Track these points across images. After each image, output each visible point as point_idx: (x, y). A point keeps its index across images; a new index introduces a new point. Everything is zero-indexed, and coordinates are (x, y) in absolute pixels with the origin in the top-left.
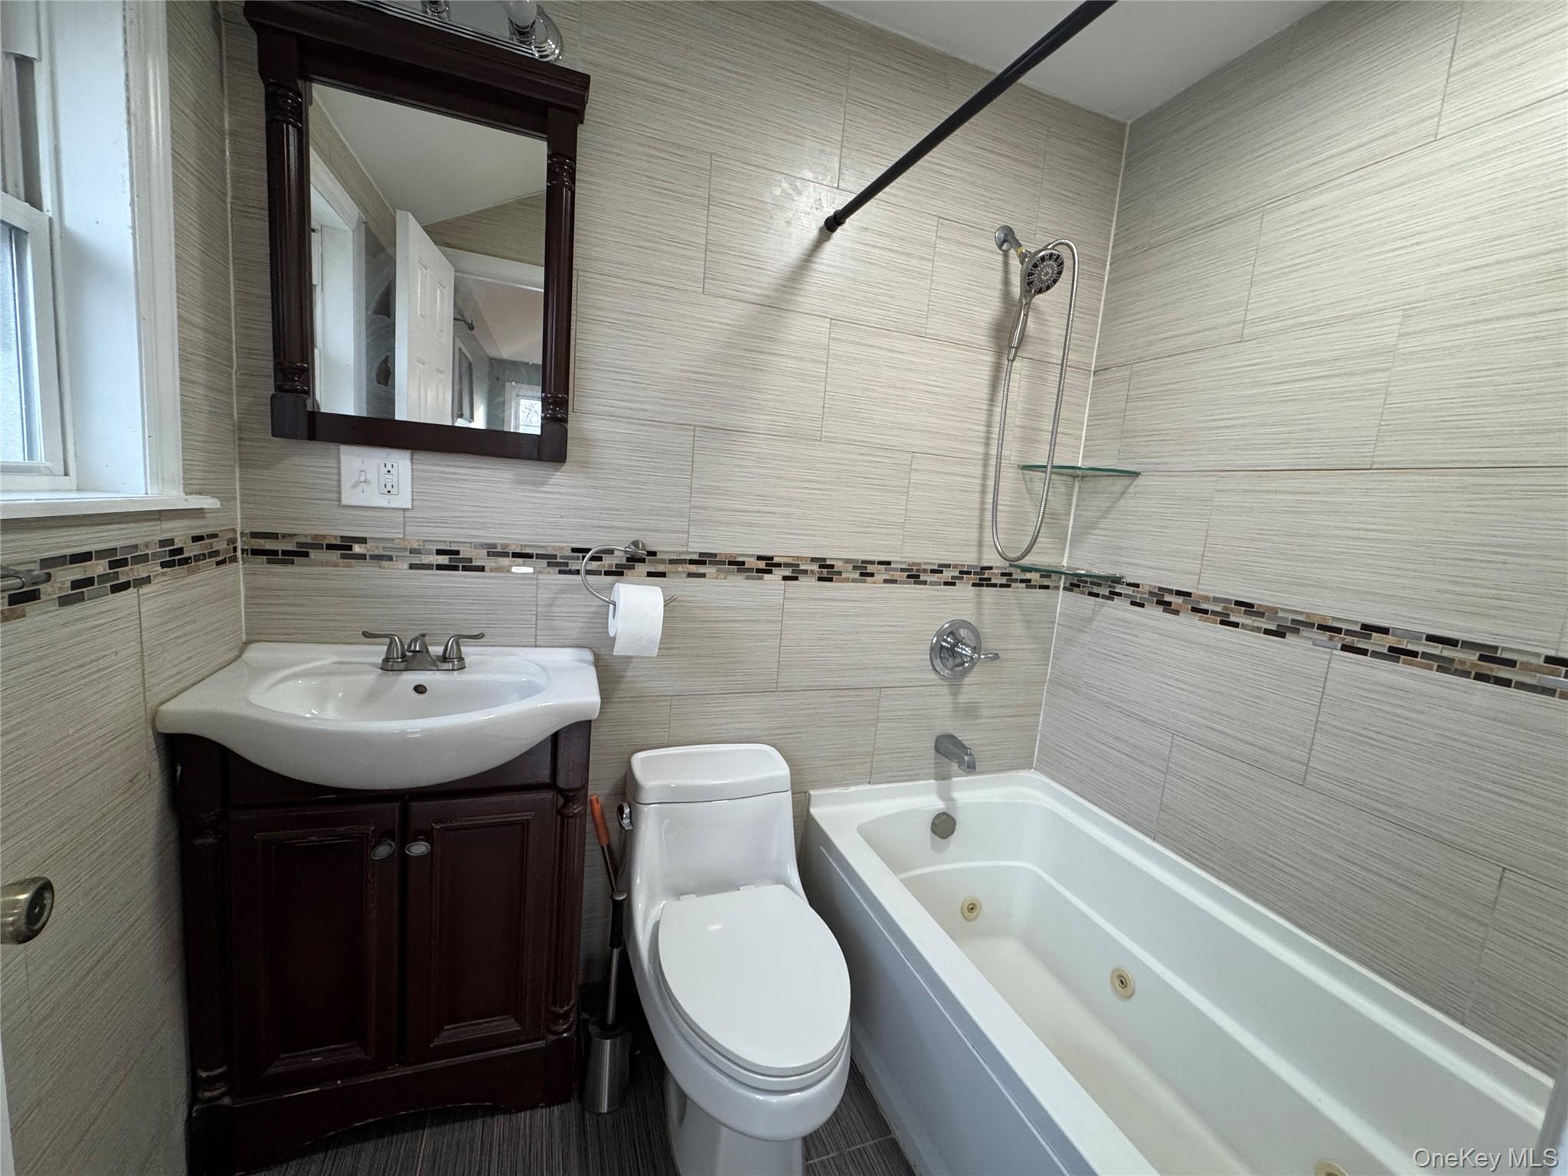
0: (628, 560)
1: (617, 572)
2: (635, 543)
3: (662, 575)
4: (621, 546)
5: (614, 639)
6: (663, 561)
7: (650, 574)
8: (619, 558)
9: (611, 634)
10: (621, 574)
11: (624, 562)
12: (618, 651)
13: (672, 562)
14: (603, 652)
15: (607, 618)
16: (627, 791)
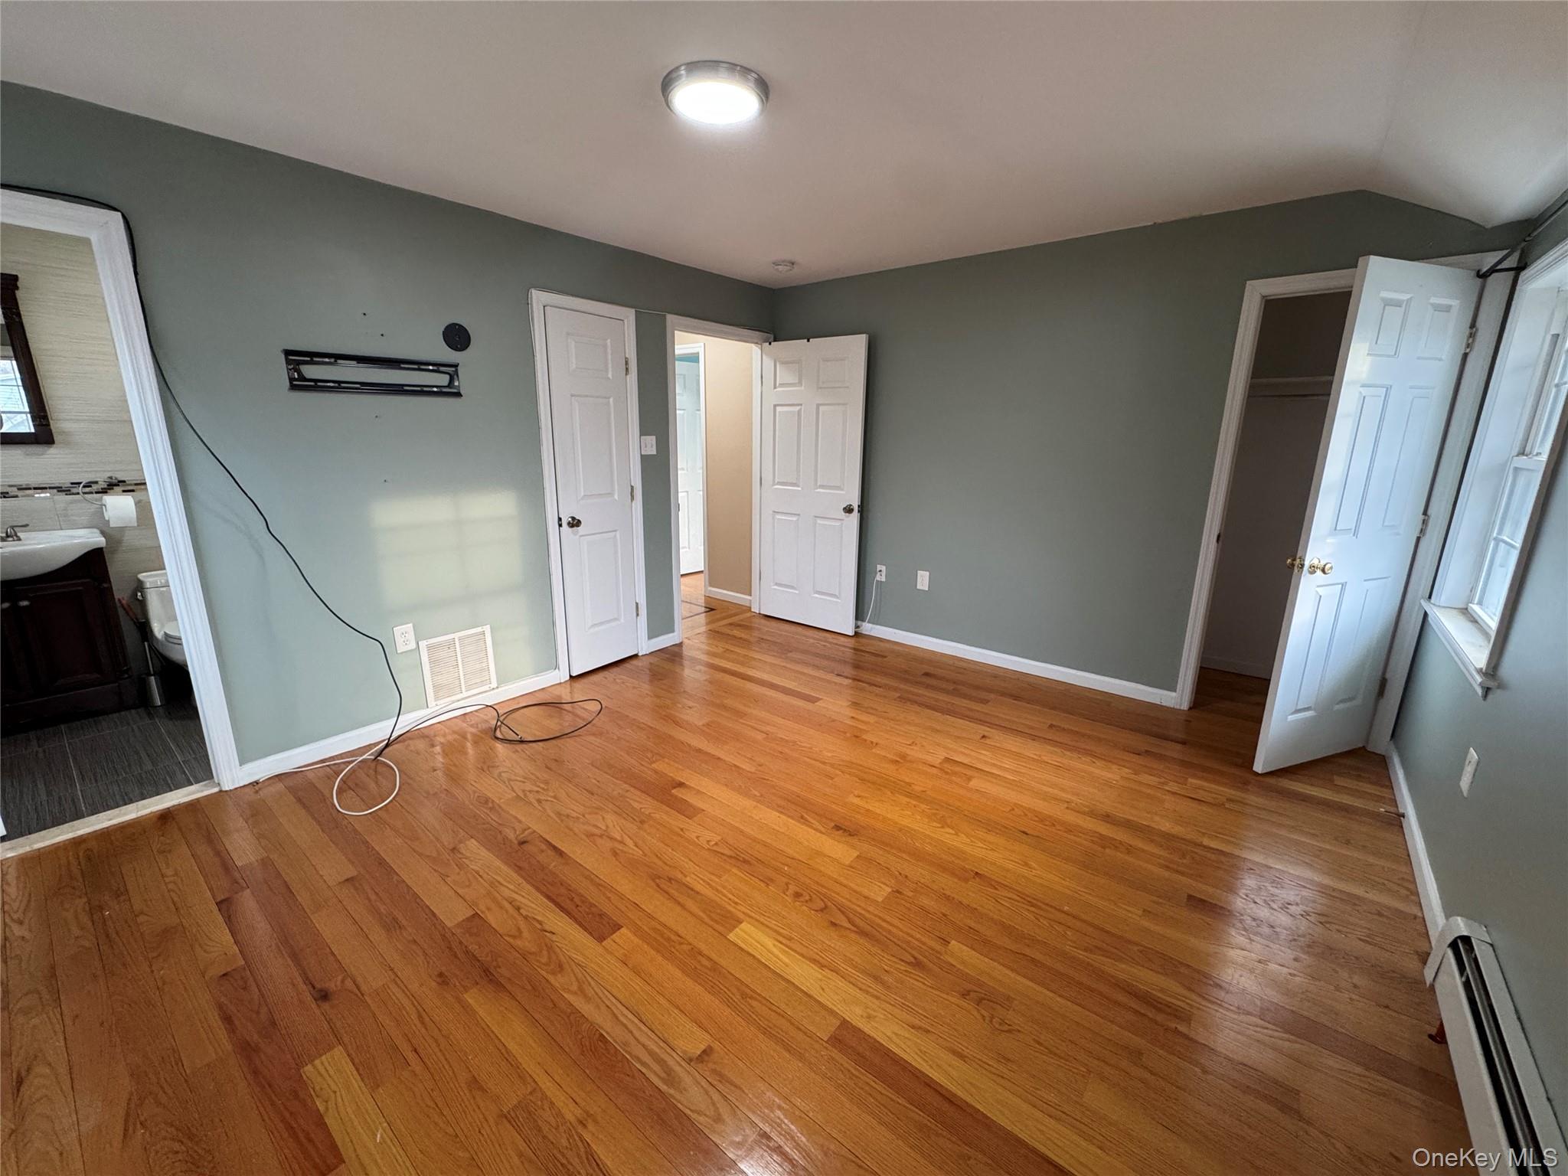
0: (108, 485)
1: (104, 491)
2: (111, 478)
3: (133, 491)
4: (102, 478)
5: (109, 521)
6: (131, 485)
7: (124, 491)
8: (102, 485)
9: (107, 518)
10: (106, 492)
11: (106, 486)
12: (112, 525)
13: (136, 484)
14: (105, 529)
15: (103, 514)
16: (140, 586)
